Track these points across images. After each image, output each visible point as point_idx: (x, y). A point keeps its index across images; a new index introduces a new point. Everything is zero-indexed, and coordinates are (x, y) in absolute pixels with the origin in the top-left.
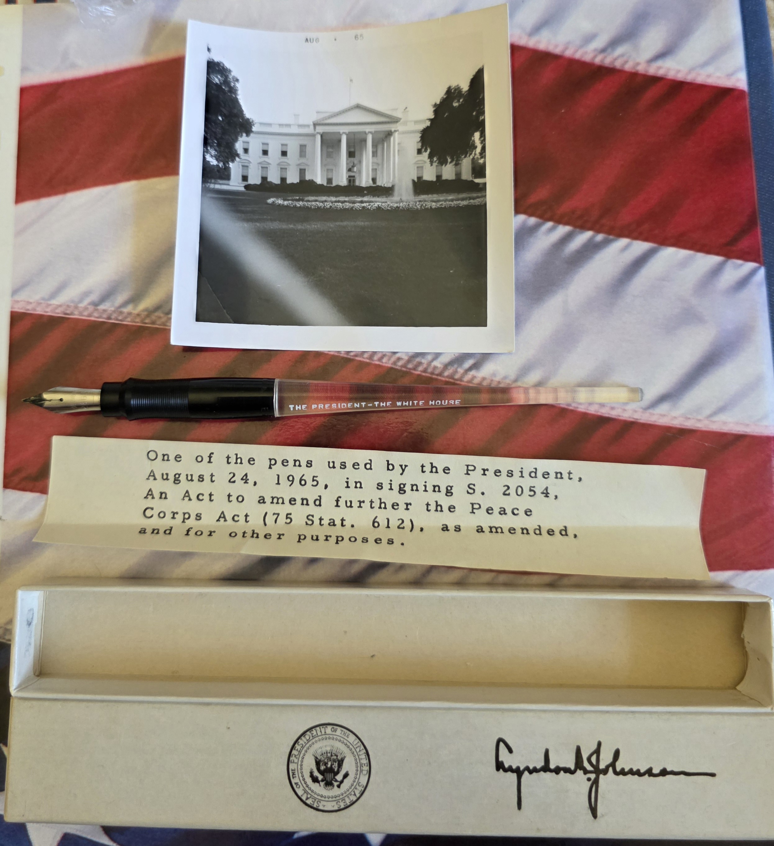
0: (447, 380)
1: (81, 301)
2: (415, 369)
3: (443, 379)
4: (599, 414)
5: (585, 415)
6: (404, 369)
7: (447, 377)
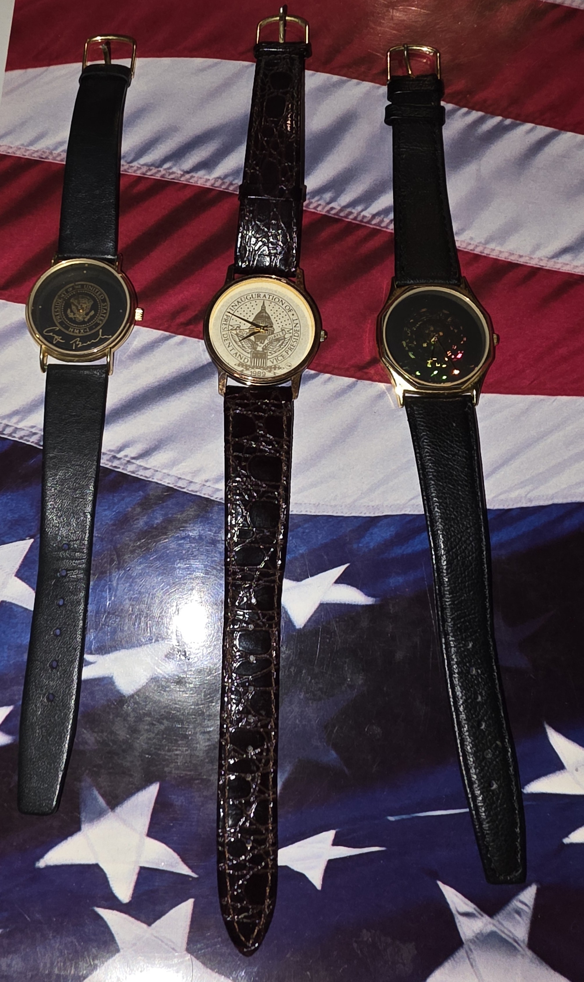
0: (375, 227)
1: (55, 149)
2: (346, 217)
3: (371, 226)
4: (509, 260)
5: (496, 261)
6: (336, 217)
7: (375, 225)
